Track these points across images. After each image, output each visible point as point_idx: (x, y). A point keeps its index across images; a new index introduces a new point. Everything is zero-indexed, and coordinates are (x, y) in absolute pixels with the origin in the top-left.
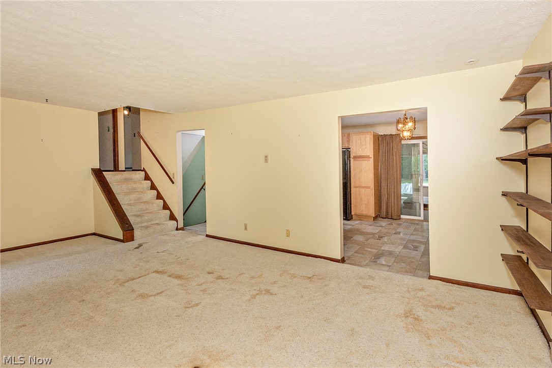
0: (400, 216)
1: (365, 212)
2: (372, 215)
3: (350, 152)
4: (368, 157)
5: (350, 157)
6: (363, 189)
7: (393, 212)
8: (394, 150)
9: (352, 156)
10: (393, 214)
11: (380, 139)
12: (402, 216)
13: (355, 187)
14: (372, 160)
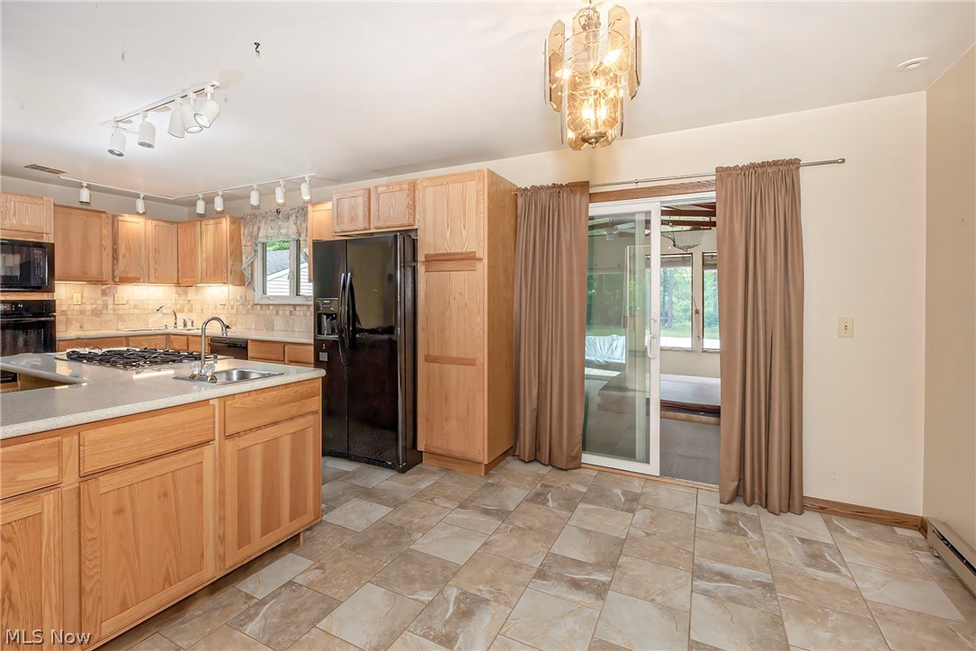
0: (578, 457)
1: (456, 446)
2: (480, 459)
3: (414, 242)
4: (470, 258)
5: (415, 259)
6: (453, 368)
7: (555, 444)
8: (565, 236)
9: (421, 257)
10: (556, 451)
11: (520, 201)
12: (587, 458)
13: (429, 359)
14: (482, 268)
